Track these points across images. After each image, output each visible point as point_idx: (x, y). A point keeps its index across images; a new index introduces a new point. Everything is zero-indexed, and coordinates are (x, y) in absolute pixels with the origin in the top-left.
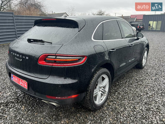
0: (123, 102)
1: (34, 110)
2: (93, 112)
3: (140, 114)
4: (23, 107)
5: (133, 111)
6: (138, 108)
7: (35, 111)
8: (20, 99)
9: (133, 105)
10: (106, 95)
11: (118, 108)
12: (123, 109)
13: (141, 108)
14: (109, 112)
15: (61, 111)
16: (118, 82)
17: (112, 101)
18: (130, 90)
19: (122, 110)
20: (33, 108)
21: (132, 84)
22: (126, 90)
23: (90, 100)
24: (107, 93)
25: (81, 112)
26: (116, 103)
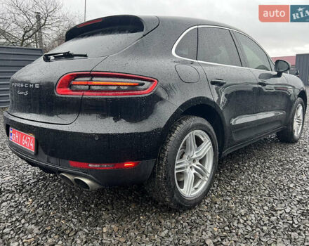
0: (247, 197)
1: (51, 206)
2: (175, 214)
3: (285, 221)
4: (30, 200)
5: (269, 215)
6: (281, 210)
7: (51, 209)
8: (28, 187)
9: (268, 204)
10: (207, 179)
11: (234, 208)
12: (246, 210)
13: (288, 211)
14: (212, 215)
15: (106, 209)
16: (239, 164)
17: (222, 196)
18: (265, 177)
19: (242, 212)
20: (50, 203)
21: (268, 168)
22: (254, 176)
23: (166, 179)
24: (208, 175)
25: (149, 212)
26: (229, 198)
